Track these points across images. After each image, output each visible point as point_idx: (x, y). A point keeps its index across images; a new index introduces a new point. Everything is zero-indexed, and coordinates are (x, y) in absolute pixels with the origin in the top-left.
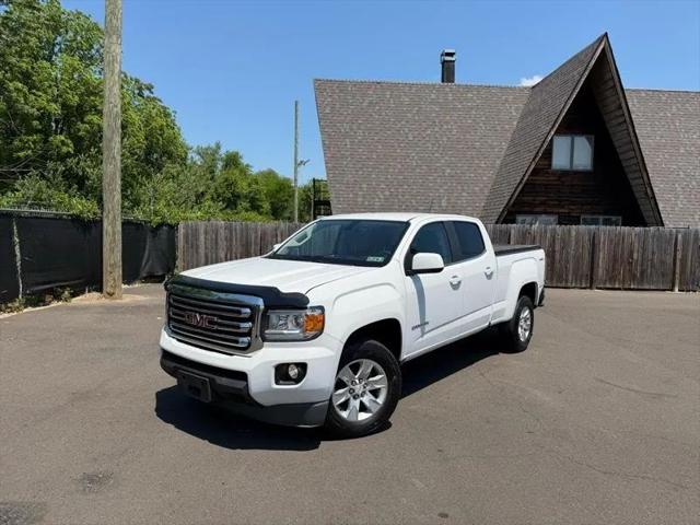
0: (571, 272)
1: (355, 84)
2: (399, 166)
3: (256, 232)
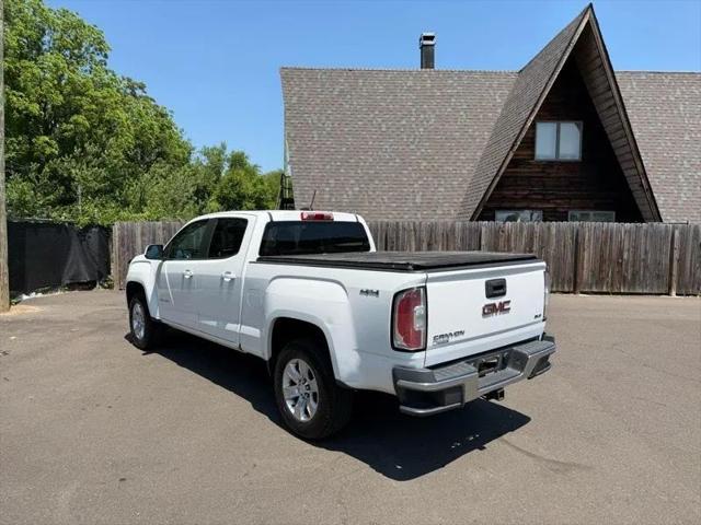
0: (552, 275)
1: (324, 72)
2: (371, 160)
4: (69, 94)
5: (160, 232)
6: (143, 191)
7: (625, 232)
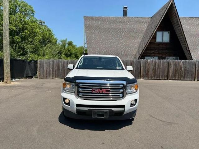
0: (161, 75)
1: (96, 18)
2: (109, 42)
3: (61, 63)
4: (24, 25)
5: (51, 62)
6: (44, 52)
7: (182, 62)
